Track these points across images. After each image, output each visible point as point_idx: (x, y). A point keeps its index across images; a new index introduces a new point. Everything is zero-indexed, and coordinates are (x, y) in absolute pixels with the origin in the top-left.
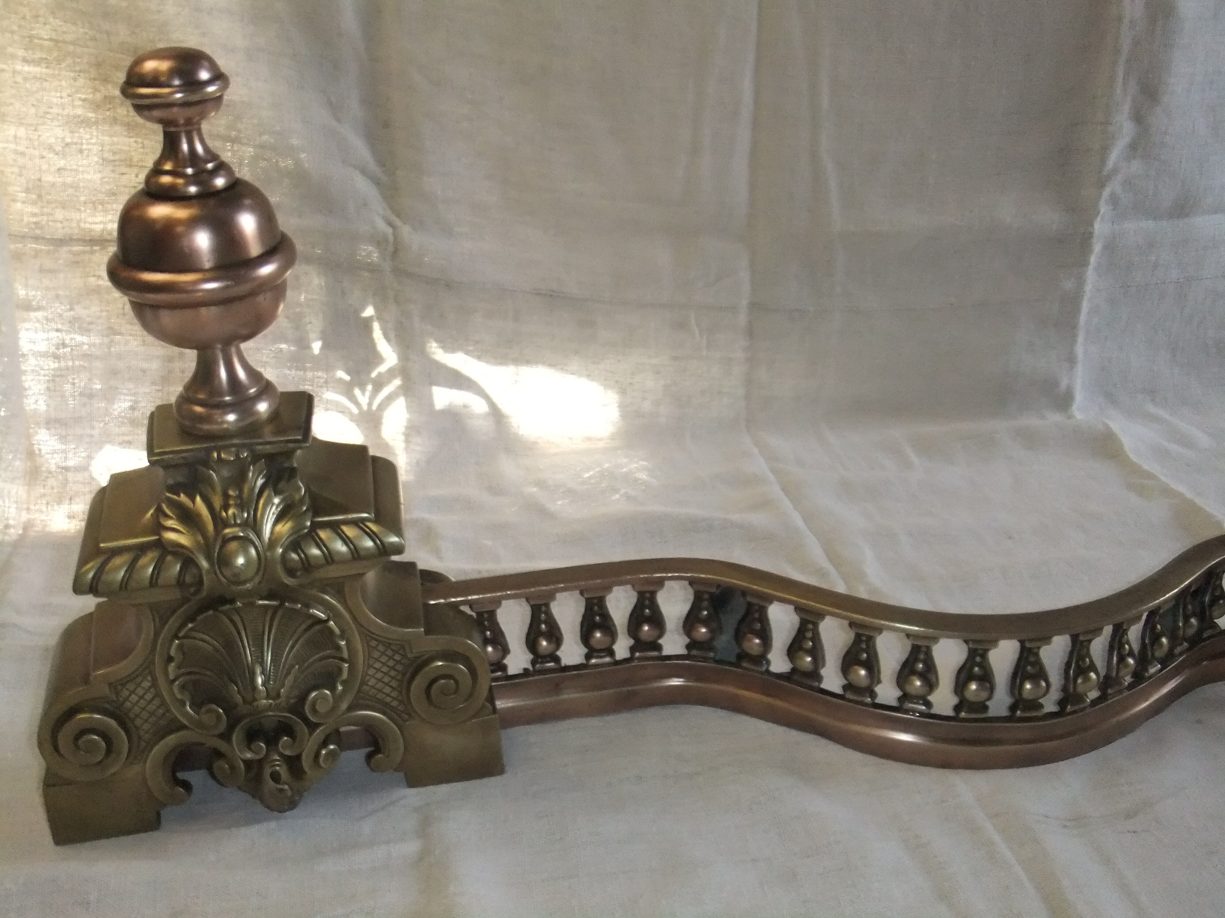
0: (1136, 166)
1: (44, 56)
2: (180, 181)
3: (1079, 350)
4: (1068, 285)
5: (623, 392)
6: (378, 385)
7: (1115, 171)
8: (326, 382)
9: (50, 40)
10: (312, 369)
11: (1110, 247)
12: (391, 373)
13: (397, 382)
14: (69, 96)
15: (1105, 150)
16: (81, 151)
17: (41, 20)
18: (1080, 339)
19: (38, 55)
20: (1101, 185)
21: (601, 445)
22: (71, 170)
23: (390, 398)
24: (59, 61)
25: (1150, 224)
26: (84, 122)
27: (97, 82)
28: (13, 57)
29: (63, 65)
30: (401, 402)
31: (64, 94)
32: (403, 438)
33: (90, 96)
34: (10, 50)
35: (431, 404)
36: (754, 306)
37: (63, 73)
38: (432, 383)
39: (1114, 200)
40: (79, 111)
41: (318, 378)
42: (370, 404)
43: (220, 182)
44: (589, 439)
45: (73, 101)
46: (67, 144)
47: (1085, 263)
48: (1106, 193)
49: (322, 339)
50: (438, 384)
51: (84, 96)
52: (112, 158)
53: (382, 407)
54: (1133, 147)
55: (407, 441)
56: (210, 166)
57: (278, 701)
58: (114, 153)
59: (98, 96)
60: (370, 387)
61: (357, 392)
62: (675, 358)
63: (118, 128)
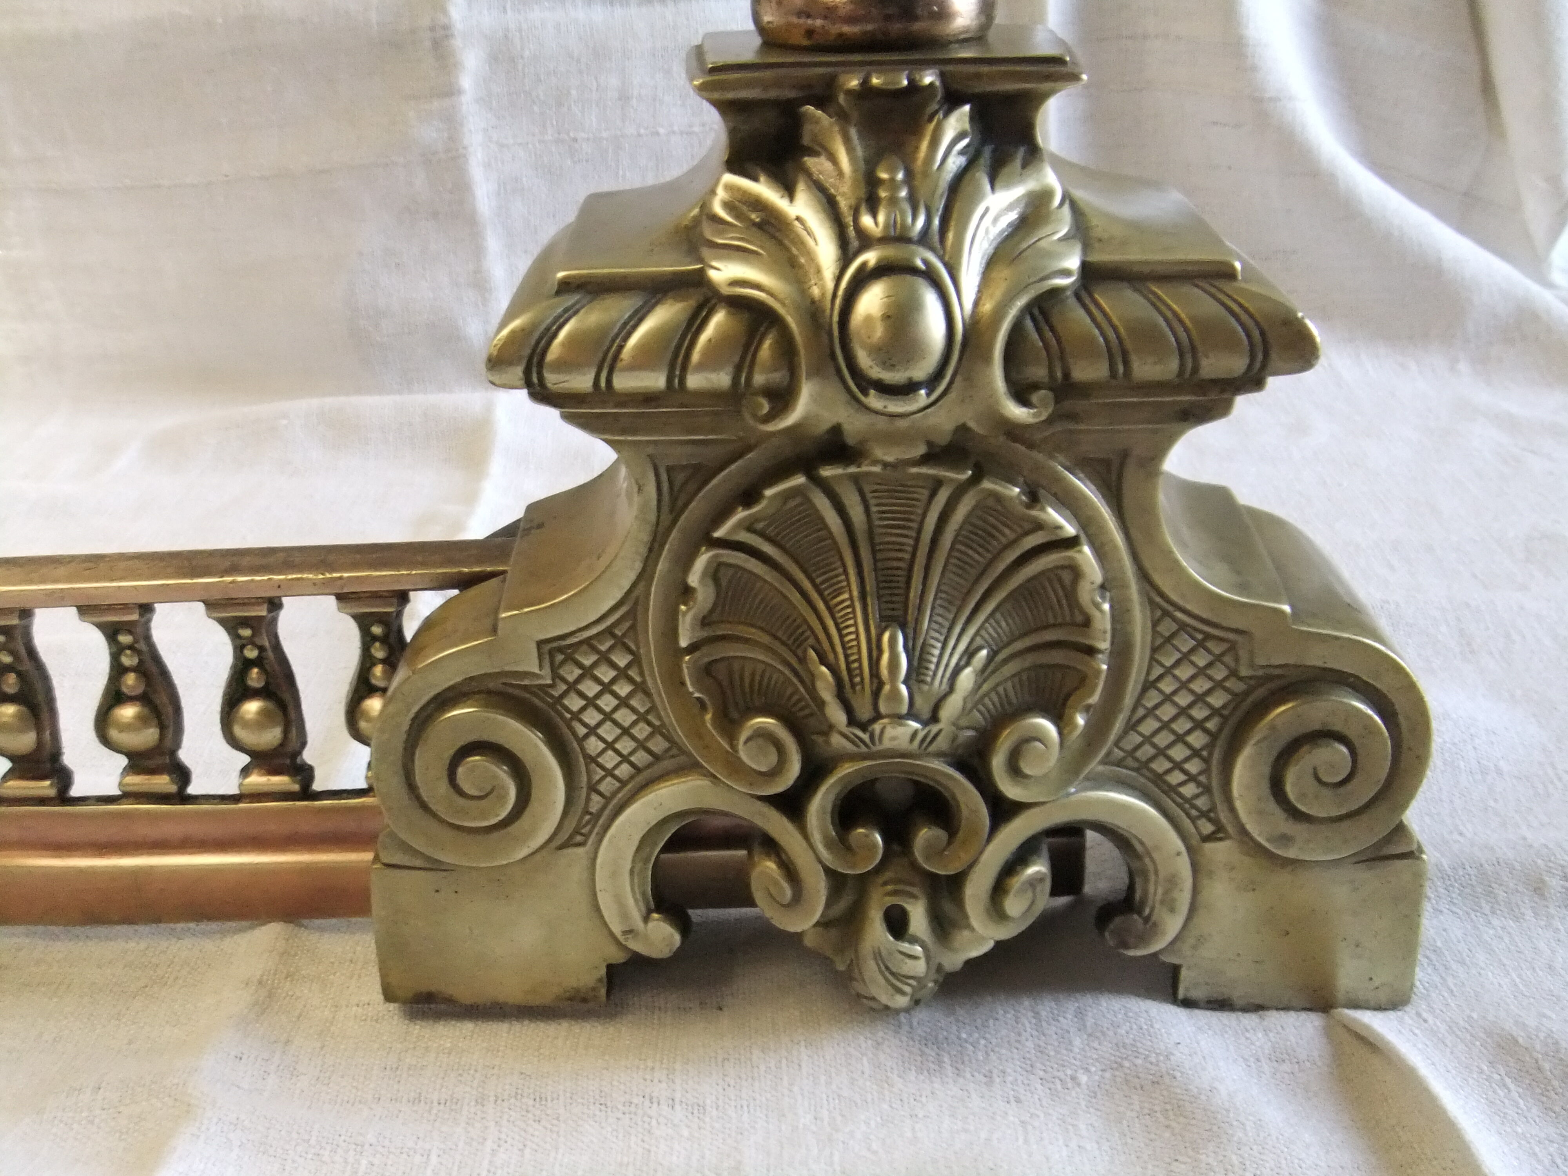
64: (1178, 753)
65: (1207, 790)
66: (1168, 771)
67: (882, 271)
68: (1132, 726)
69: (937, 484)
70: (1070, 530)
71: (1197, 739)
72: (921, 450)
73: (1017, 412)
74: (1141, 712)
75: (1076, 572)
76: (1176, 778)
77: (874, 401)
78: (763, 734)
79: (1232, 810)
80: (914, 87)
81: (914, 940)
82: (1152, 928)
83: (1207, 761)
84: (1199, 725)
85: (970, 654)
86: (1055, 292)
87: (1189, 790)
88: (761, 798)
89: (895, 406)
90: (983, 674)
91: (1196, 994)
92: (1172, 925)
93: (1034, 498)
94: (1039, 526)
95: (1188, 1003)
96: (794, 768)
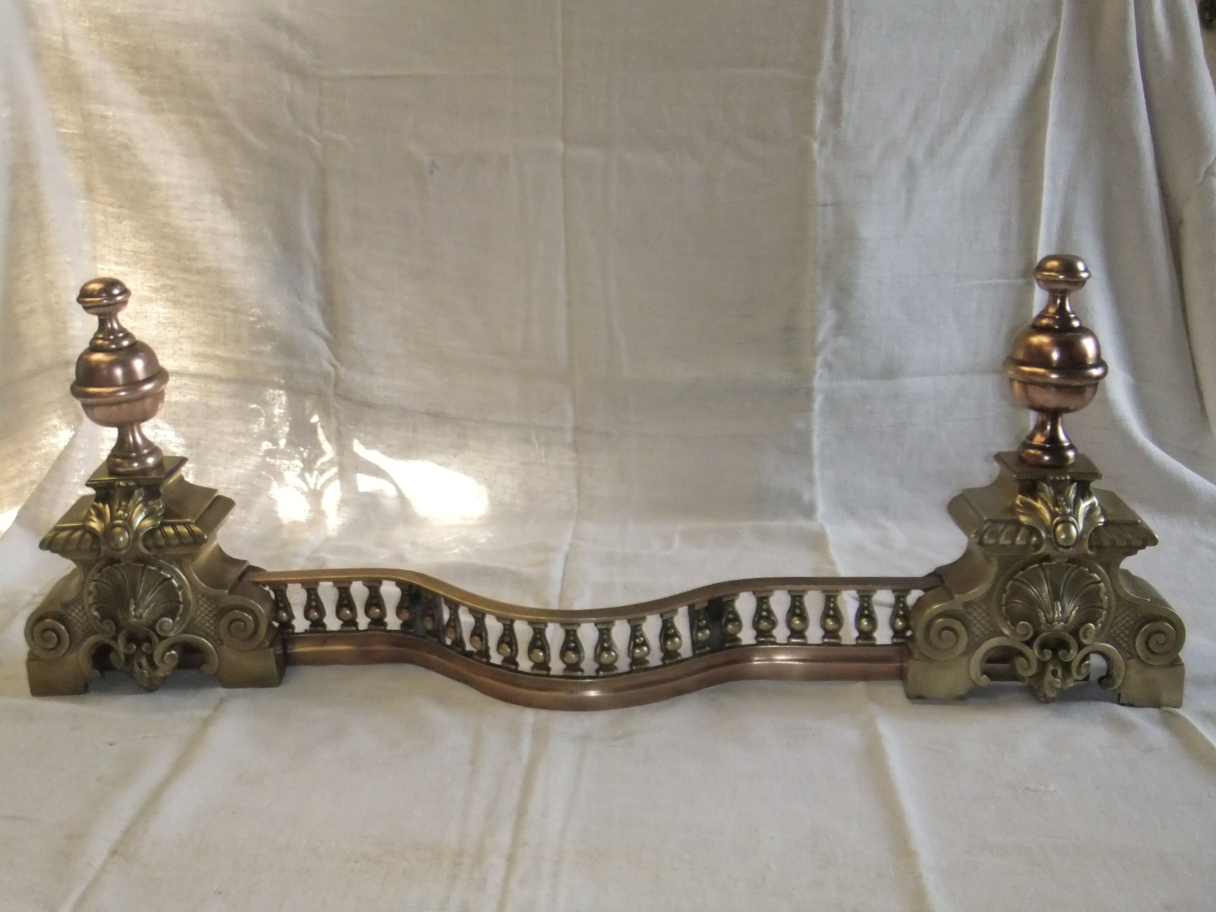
0: (842, 341)
1: (127, 260)
2: (107, 343)
3: (817, 473)
4: (800, 425)
5: (490, 487)
6: (322, 472)
7: (824, 343)
8: (288, 468)
9: (132, 251)
10: (280, 459)
11: (830, 398)
12: (331, 463)
13: (335, 470)
14: (141, 284)
15: (814, 330)
16: (146, 317)
17: (127, 240)
18: (817, 464)
19: (124, 260)
20: (815, 354)
21: (471, 522)
22: (139, 328)
23: (330, 480)
24: (136, 264)
25: (863, 383)
26: (150, 300)
27: (158, 276)
28: (109, 261)
29: (139, 266)
30: (337, 483)
31: (138, 283)
32: (336, 507)
33: (153, 285)
34: (108, 257)
35: (356, 487)
36: (576, 429)
37: (138, 271)
38: (358, 472)
39: (828, 365)
40: (146, 293)
41: (284, 464)
42: (316, 484)
43: (125, 343)
44: (464, 518)
45: (143, 287)
46: (138, 313)
47: (808, 409)
48: (819, 360)
49: (286, 438)
50: (361, 472)
51: (150, 284)
52: (164, 322)
53: (324, 486)
54: (839, 328)
55: (339, 510)
56: (121, 335)
57: (141, 621)
58: (166, 319)
59: (158, 284)
60: (316, 473)
61: (307, 475)
62: (524, 463)
63: (167, 304)
64: (1122, 635)
65: (1129, 646)
66: (1119, 640)
67: (1062, 522)
68: (1112, 627)
69: (1069, 567)
70: (1099, 579)
71: (1127, 632)
72: (1067, 560)
73: (1089, 552)
74: (1113, 625)
75: (1099, 589)
76: (1121, 642)
77: (1061, 549)
78: (1023, 625)
79: (1135, 650)
80: (1066, 479)
81: (1058, 678)
82: (1114, 682)
83: (1129, 637)
84: (1127, 628)
85: (1074, 608)
86: (1099, 527)
87: (1124, 645)
88: (1022, 642)
89: (1065, 550)
90: (1077, 612)
91: (1125, 702)
92: (1119, 682)
93: (1091, 571)
94: (1092, 578)
95: (1123, 705)
96: (1031, 634)
